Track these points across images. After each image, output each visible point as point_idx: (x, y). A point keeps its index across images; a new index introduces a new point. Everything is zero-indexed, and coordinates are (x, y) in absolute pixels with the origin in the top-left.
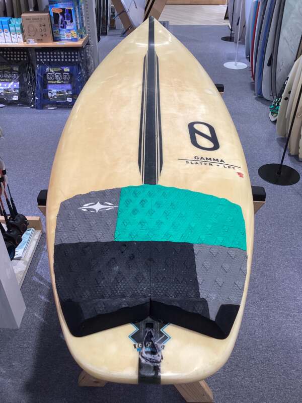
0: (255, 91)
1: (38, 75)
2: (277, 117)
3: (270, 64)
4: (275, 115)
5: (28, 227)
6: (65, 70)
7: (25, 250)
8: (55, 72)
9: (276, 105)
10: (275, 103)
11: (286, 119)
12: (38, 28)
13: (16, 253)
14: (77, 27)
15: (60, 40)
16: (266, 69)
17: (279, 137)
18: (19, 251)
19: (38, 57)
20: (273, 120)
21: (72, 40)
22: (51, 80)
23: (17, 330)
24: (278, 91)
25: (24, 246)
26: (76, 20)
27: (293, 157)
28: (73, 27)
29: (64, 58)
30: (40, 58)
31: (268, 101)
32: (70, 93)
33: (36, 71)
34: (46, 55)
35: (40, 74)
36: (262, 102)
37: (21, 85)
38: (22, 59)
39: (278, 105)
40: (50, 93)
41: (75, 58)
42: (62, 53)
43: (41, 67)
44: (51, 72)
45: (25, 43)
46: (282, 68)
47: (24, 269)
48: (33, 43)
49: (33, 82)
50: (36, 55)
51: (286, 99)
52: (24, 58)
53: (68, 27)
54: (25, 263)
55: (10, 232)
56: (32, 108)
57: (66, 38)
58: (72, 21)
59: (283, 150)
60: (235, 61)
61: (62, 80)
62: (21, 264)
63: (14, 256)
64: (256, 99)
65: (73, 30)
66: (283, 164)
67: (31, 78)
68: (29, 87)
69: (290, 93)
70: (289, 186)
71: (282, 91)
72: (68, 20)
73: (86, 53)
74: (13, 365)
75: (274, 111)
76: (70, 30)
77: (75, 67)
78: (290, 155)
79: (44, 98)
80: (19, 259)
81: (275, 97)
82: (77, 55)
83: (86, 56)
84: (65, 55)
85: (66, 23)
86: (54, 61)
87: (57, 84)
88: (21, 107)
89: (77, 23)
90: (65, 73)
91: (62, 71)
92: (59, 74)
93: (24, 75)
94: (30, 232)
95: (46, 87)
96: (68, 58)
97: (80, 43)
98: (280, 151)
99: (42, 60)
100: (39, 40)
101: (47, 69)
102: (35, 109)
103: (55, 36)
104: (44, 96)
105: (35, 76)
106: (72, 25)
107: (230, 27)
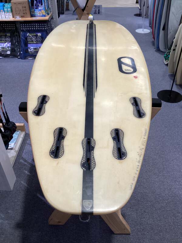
0: (155, 46)
1: (22, 38)
2: (168, 62)
3: (164, 29)
4: (167, 60)
5: (16, 129)
6: (38, 35)
7: (15, 144)
8: (33, 36)
9: (168, 54)
10: (167, 53)
11: (174, 63)
12: (21, 9)
13: (9, 146)
14: (45, 8)
15: (35, 16)
16: (162, 32)
17: (170, 74)
18: (11, 144)
19: (22, 27)
20: (166, 63)
21: (42, 16)
22: (30, 41)
23: (11, 191)
24: (169, 46)
25: (15, 141)
26: (45, 4)
27: (178, 86)
29: (38, 28)
30: (23, 28)
31: (163, 52)
33: (21, 36)
34: (27, 26)
35: (23, 38)
36: (159, 53)
37: (11, 44)
38: (12, 29)
39: (169, 54)
40: (30, 49)
41: (44, 28)
42: (36, 24)
43: (24, 33)
44: (30, 36)
45: (14, 18)
46: (171, 31)
47: (15, 155)
48: (18, 19)
49: (19, 42)
50: (21, 26)
51: (174, 50)
52: (13, 28)
53: (40, 8)
54: (15, 152)
55: (6, 132)
56: (19, 58)
57: (38, 15)
58: (42, 4)
59: (172, 82)
60: (142, 28)
61: (37, 41)
62: (13, 152)
63: (8, 147)
64: (156, 51)
65: (43, 10)
66: (173, 90)
67: (18, 40)
68: (17, 46)
69: (176, 46)
70: (176, 103)
71: (171, 46)
72: (39, 3)
73: (51, 24)
74: (9, 213)
75: (167, 58)
76: (41, 10)
77: (44, 33)
78: (176, 84)
79: (26, 52)
80: (12, 149)
81: (167, 50)
82: (46, 25)
83: (51, 26)
84: (38, 26)
85: (38, 5)
86: (31, 29)
87: (33, 43)
88: (12, 58)
89: (45, 5)
90: (38, 37)
91: (37, 36)
92: (35, 37)
93: (14, 38)
94: (18, 133)
95: (27, 46)
96: (40, 27)
97: (47, 18)
98: (171, 82)
99: (24, 29)
100: (22, 17)
101: (28, 34)
102: (20, 59)
103: (32, 14)
104: (26, 51)
105: (20, 39)
106: (42, 7)
107: (140, 8)
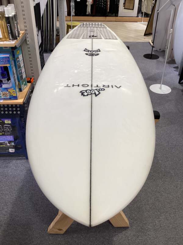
6: (6, 122)
14: (15, 83)
21: (10, 99)
26: (15, 77)
28: (10, 85)
32: (13, 144)
41: (17, 111)
42: (1, 106)
53: (4, 86)
57: (2, 97)
58: (9, 79)
61: (3, 131)
65: (11, 88)
72: (3, 78)
76: (6, 89)
77: (17, 118)
82: (19, 107)
84: (5, 107)
85: (1, 81)
89: (15, 80)
90: (5, 125)
91: (3, 123)
97: (20, 101)
106: (9, 84)
107: (152, 44)
